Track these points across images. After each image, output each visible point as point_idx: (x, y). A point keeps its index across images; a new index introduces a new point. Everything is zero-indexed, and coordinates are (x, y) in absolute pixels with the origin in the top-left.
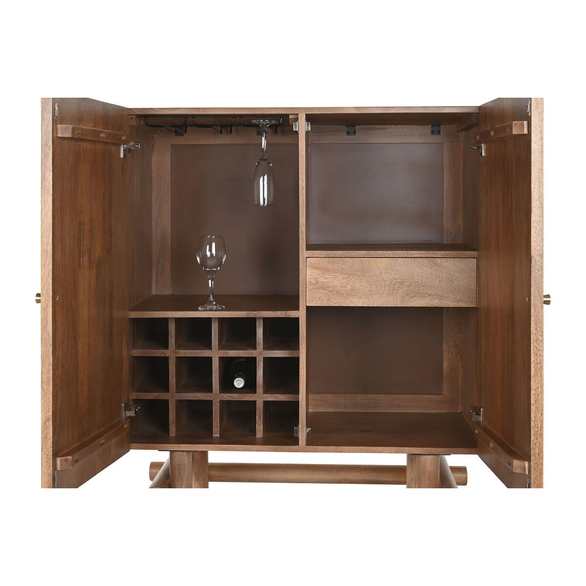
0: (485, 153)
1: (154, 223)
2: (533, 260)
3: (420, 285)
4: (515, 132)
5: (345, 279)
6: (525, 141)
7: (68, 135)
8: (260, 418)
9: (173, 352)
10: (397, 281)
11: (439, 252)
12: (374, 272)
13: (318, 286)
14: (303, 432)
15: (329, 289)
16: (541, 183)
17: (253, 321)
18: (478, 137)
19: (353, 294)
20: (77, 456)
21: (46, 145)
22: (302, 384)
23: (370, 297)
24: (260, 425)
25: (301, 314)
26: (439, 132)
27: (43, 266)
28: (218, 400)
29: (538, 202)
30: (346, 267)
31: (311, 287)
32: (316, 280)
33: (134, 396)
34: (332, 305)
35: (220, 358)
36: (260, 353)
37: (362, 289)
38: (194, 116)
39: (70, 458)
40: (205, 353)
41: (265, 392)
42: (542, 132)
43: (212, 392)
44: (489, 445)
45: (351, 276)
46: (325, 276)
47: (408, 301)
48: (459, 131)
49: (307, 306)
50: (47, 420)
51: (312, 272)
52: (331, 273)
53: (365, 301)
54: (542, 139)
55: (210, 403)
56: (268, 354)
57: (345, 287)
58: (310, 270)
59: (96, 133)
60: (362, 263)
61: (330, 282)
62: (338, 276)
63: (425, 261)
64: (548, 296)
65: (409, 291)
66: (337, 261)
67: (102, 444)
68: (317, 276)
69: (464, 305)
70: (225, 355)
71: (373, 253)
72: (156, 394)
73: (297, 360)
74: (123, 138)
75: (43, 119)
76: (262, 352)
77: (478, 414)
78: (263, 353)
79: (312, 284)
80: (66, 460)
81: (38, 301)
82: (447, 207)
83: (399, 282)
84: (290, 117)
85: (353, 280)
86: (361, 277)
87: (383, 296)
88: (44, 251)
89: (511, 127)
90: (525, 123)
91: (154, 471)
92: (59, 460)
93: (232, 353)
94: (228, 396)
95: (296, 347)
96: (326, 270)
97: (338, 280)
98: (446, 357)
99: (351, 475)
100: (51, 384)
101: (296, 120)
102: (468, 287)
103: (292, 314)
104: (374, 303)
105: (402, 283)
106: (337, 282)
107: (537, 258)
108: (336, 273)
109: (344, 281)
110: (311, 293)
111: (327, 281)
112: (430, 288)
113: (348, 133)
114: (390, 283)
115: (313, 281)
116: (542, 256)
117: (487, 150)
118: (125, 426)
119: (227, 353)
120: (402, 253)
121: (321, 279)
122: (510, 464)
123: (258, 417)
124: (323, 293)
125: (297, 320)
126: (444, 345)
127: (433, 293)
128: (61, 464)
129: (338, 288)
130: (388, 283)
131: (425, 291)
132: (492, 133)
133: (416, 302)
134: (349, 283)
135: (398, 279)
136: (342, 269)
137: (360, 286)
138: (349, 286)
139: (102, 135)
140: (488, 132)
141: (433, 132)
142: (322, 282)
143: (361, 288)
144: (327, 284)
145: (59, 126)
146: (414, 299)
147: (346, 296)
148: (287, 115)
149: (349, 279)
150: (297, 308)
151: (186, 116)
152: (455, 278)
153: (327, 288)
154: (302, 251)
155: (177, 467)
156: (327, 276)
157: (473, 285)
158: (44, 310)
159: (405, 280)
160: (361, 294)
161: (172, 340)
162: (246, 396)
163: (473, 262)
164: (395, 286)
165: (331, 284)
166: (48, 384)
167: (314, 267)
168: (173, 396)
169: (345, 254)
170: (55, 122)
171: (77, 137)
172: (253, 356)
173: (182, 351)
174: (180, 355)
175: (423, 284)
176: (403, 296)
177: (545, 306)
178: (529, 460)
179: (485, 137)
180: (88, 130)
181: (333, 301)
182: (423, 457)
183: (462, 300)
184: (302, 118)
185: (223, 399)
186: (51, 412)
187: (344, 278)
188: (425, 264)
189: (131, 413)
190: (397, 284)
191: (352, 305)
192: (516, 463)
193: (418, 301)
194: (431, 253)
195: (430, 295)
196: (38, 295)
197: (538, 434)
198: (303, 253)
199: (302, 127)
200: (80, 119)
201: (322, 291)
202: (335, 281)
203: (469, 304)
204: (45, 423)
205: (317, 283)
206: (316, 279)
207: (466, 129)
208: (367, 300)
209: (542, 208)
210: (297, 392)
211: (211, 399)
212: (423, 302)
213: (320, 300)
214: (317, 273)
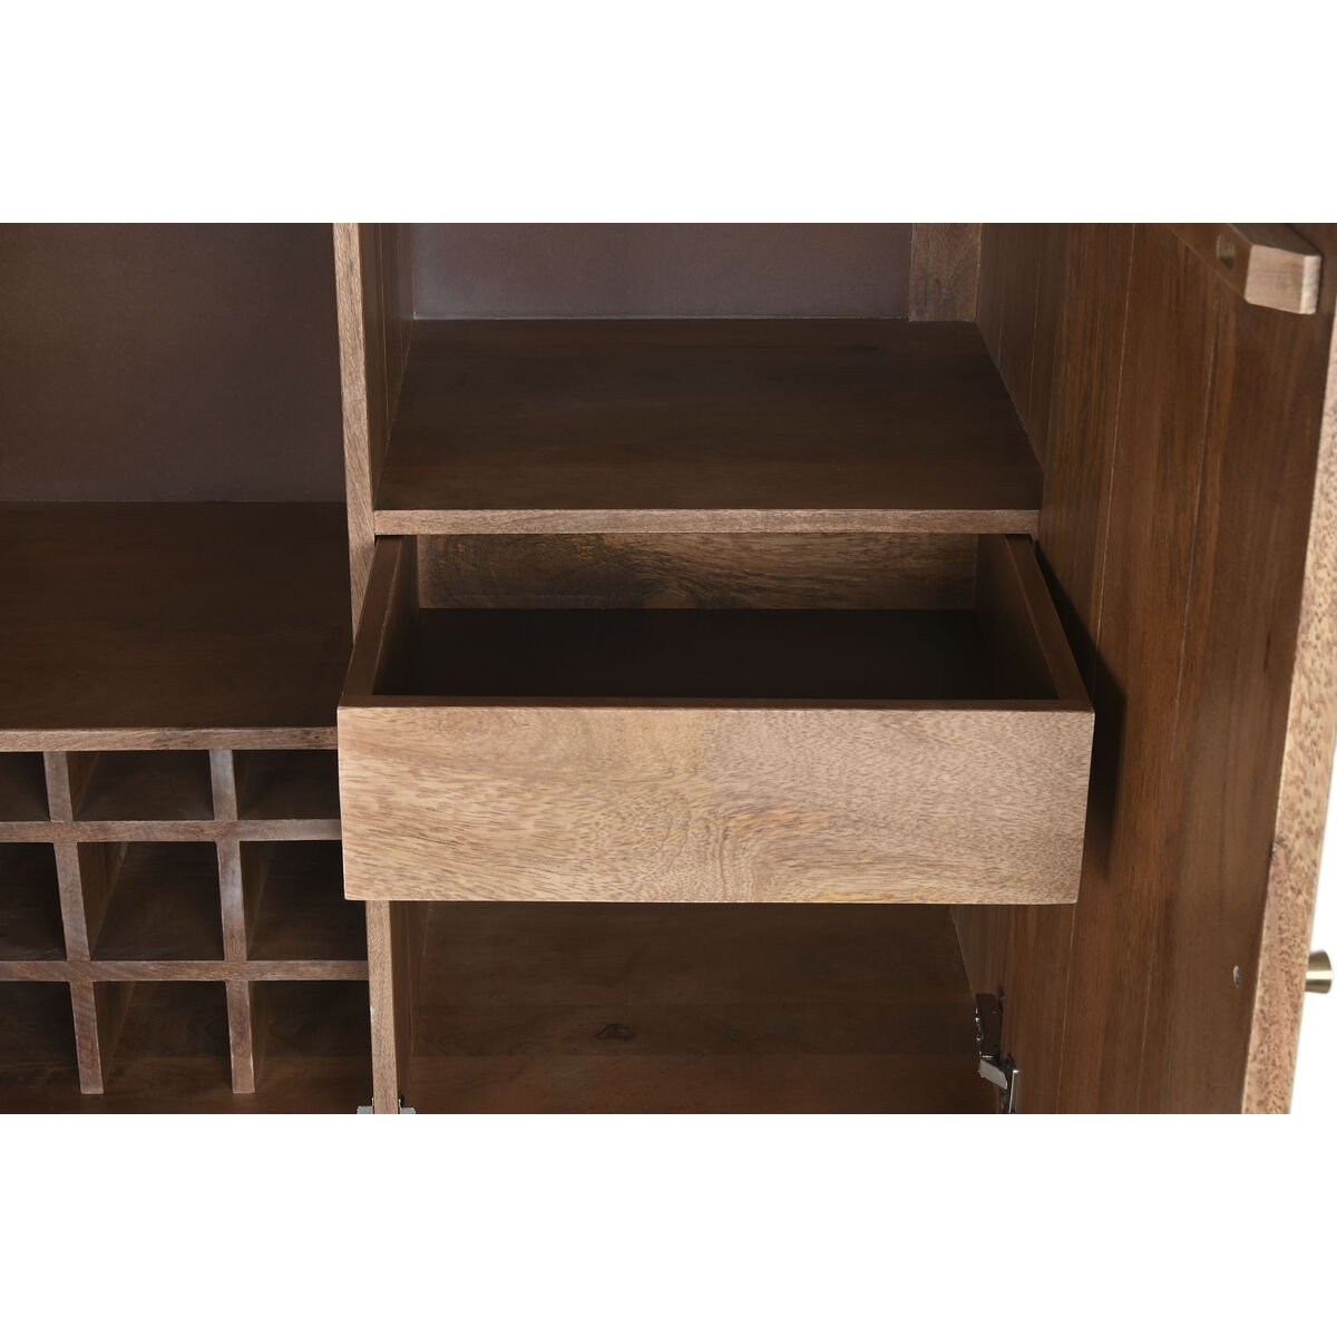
3: (841, 822)
5: (515, 793)
8: (241, 1035)
10: (740, 802)
11: (890, 513)
12: (638, 767)
13: (390, 823)
15: (441, 835)
19: (549, 854)
22: (378, 971)
23: (619, 865)
24: (242, 1056)
28: (89, 982)
30: (514, 748)
31: (363, 828)
32: (381, 801)
35: (82, 847)
36: (229, 828)
37: (585, 836)
41: (253, 955)
43: (64, 956)
45: (539, 786)
46: (423, 784)
47: (786, 883)
51: (366, 768)
53: (599, 882)
55: (61, 991)
56: (256, 832)
57: (510, 826)
58: (354, 758)
60: (587, 731)
61: (445, 806)
62: (479, 784)
65: (791, 844)
66: (474, 722)
68: (384, 781)
70: (100, 838)
76: (234, 825)
78: (239, 829)
83: (750, 808)
85: (547, 798)
86: (583, 787)
87: (676, 862)
93: (126, 831)
94: (122, 969)
96: (425, 760)
97: (482, 798)
102: (1049, 829)
104: (641, 888)
105: (757, 812)
106: (476, 808)
108: (471, 770)
109: (505, 803)
110: (360, 849)
111: (432, 802)
112: (885, 832)
114: (710, 812)
115: (372, 805)
119: (106, 831)
120: (746, 518)
121: (406, 797)
123: (236, 1031)
124: (414, 851)
127: (899, 850)
129: (482, 832)
130: (702, 812)
131: (862, 844)
133: (821, 886)
134: (531, 810)
135: (747, 794)
136: (499, 756)
137: (578, 824)
138: (527, 824)
142: (414, 809)
143: (584, 830)
144: (428, 814)
146: (813, 873)
147: (515, 862)
149: (529, 795)
152: (993, 791)
153: (437, 830)
154: (359, 512)
156: (430, 784)
159: (772, 802)
160: (582, 856)
162: (189, 966)
163: (1073, 731)
164: (732, 823)
165: (448, 815)
167: (371, 748)
169: (529, 520)
172: (204, 839)
175: (854, 817)
176: (764, 864)
181: (462, 881)
183: (1019, 880)
185: (105, 979)
187: (504, 793)
188: (863, 737)
190: (739, 817)
191: (541, 897)
193: (831, 881)
201: (411, 842)
202: (468, 802)
203: (1049, 894)
205: (387, 810)
206: (383, 794)
208: (608, 879)
211: (63, 979)
212: (850, 887)
213: (402, 877)
214: (388, 770)
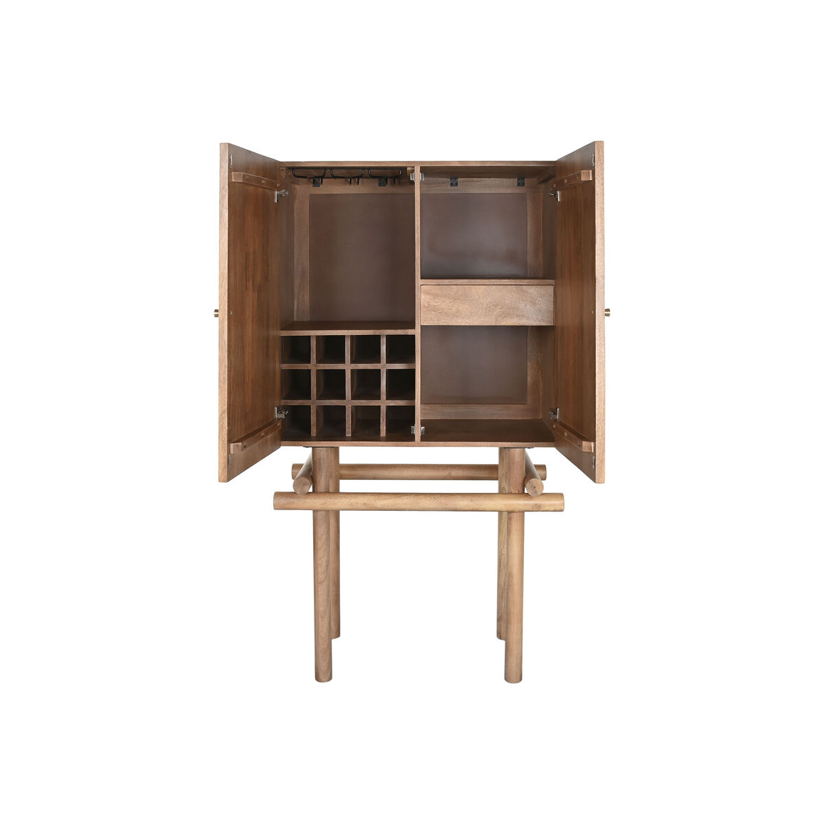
0: (561, 198)
1: (295, 260)
2: (597, 281)
3: (510, 308)
4: (583, 178)
5: (451, 302)
6: (590, 186)
7: (241, 180)
8: (384, 420)
9: (314, 366)
10: (492, 304)
12: (474, 297)
13: (429, 309)
14: (418, 430)
15: (439, 311)
16: (603, 219)
17: (378, 337)
18: (555, 186)
19: (458, 315)
20: (245, 444)
21: (223, 188)
24: (383, 425)
25: (417, 332)
26: (523, 184)
27: (221, 286)
28: (350, 406)
29: (600, 234)
30: (452, 293)
31: (425, 310)
33: (283, 402)
34: (441, 324)
35: (352, 370)
36: (384, 366)
37: (464, 311)
38: (331, 168)
39: (240, 444)
40: (339, 366)
41: (387, 399)
42: (603, 179)
43: (345, 399)
44: (564, 435)
45: (456, 301)
47: (500, 321)
48: (539, 183)
49: (421, 326)
50: (223, 412)
51: (426, 297)
52: (440, 298)
54: (603, 184)
55: (344, 408)
56: (390, 367)
57: (451, 309)
58: (424, 295)
59: (259, 181)
61: (439, 305)
62: (446, 300)
63: (514, 287)
64: (608, 310)
65: (501, 313)
66: (445, 288)
67: (263, 437)
68: (429, 300)
69: (544, 324)
70: (356, 368)
71: (473, 281)
72: (300, 401)
73: (413, 371)
74: (278, 185)
75: (221, 167)
77: (555, 414)
78: (386, 366)
79: (425, 307)
80: (238, 446)
81: (216, 316)
82: (530, 247)
83: (494, 305)
84: (408, 169)
85: (457, 303)
86: (464, 301)
87: (481, 317)
88: (221, 274)
89: (579, 175)
90: (591, 171)
91: (295, 471)
92: (232, 445)
93: (361, 367)
94: (358, 402)
95: (413, 360)
96: (436, 296)
97: (446, 303)
98: (529, 372)
99: (454, 473)
100: (227, 382)
101: (413, 171)
102: (547, 310)
103: (410, 332)
106: (445, 305)
107: (600, 279)
108: (444, 298)
109: (450, 304)
110: (424, 314)
111: (437, 304)
112: (518, 310)
113: (452, 185)
114: (487, 306)
115: (427, 305)
116: (603, 277)
117: (562, 196)
118: (278, 425)
119: (357, 366)
121: (432, 303)
122: (580, 446)
123: (382, 419)
124: (434, 314)
125: (413, 337)
126: (528, 362)
127: (520, 314)
128: (234, 449)
129: (446, 310)
130: (485, 306)
131: (514, 313)
132: (566, 181)
134: (455, 306)
135: (493, 302)
136: (449, 295)
137: (463, 309)
138: (454, 309)
139: (263, 182)
140: (563, 180)
141: (519, 185)
142: (433, 305)
144: (437, 307)
145: (233, 173)
147: (452, 317)
148: (406, 168)
149: (454, 303)
150: (413, 327)
151: (325, 168)
152: (537, 302)
153: (437, 310)
155: (318, 461)
156: (437, 301)
157: (551, 308)
158: (221, 323)
159: (498, 304)
160: (464, 315)
161: (313, 356)
162: (373, 402)
163: (550, 290)
164: (490, 308)
165: (440, 307)
166: (224, 383)
167: (427, 293)
168: (314, 403)
169: (451, 282)
170: (230, 170)
171: (246, 182)
172: (378, 369)
173: (321, 365)
174: (319, 368)
175: (512, 307)
176: (496, 317)
177: (606, 317)
178: (595, 441)
179: (560, 185)
180: (253, 177)
181: (442, 321)
182: (513, 450)
183: (543, 320)
184: (417, 170)
185: (354, 405)
186: (226, 406)
189: (282, 416)
190: (492, 307)
191: (457, 324)
192: (585, 443)
193: (508, 321)
194: (518, 282)
195: (517, 316)
196: (216, 311)
197: (602, 419)
198: (419, 281)
199: (417, 177)
200: (247, 169)
201: (433, 312)
202: (443, 304)
203: (548, 323)
204: (221, 415)
205: (429, 306)
206: (428, 303)
207: (545, 181)
209: (604, 239)
210: (414, 398)
211: (344, 405)
212: (512, 322)
213: (431, 320)
214: (429, 298)
